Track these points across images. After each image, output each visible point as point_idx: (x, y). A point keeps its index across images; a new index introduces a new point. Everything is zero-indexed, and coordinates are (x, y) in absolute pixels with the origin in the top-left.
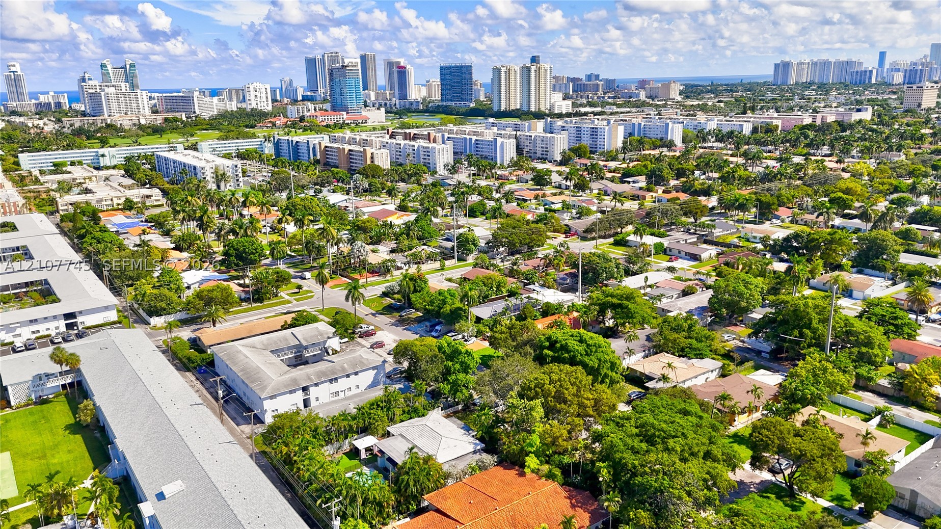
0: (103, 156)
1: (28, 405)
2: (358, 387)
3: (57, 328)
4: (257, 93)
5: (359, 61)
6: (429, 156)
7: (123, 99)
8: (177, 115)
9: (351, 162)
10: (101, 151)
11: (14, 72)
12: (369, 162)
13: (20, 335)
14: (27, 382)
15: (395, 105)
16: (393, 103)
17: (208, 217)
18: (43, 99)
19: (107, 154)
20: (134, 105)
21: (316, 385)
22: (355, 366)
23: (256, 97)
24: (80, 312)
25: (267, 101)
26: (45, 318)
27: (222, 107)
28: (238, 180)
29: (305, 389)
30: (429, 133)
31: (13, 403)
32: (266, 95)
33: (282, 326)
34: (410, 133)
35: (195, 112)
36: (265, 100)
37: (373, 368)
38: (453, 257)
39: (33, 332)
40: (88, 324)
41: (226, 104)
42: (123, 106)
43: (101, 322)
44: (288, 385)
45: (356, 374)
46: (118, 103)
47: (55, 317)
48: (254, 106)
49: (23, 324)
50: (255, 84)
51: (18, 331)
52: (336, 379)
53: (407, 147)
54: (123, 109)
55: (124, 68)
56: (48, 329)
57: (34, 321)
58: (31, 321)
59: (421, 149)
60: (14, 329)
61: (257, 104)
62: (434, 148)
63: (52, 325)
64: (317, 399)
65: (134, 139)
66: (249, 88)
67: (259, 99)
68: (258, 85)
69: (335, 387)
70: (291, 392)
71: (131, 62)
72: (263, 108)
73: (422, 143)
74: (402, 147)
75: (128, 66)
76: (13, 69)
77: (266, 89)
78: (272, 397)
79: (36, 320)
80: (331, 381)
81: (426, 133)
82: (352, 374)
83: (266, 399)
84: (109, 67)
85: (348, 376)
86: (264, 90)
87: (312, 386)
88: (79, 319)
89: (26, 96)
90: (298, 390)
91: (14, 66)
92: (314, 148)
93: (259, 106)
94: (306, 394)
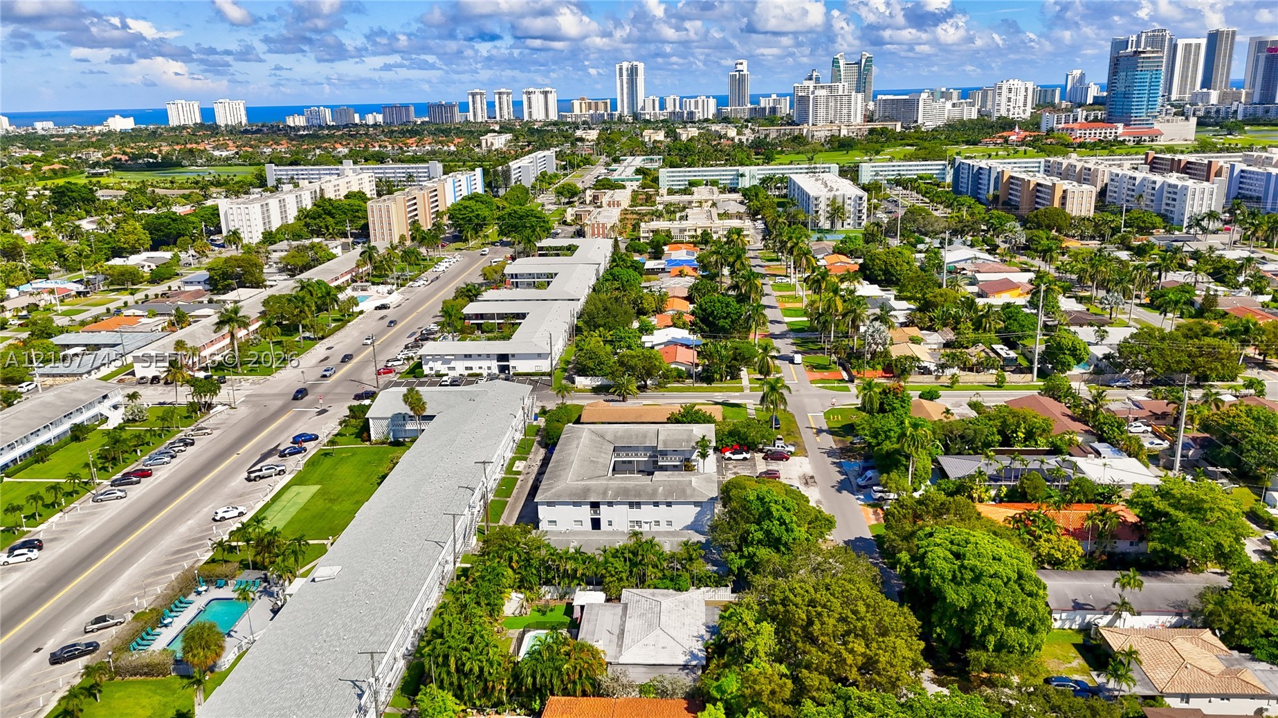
0: (742, 175)
1: (383, 443)
2: (670, 523)
3: (489, 368)
4: (1012, 95)
5: (1203, 42)
6: (1174, 200)
7: (833, 104)
8: (889, 125)
9: (1037, 203)
10: (742, 169)
11: (739, 71)
12: (1057, 204)
13: (454, 368)
14: (387, 418)
15: (1236, 112)
16: (1234, 108)
17: (742, 263)
18: (763, 103)
19: (747, 174)
20: (845, 111)
21: (610, 504)
22: (670, 493)
23: (1009, 99)
24: (513, 355)
25: (1025, 105)
26: (479, 355)
27: (956, 114)
28: (860, 217)
29: (595, 505)
30: (1210, 162)
31: (373, 438)
32: (1026, 97)
33: (668, 419)
34: (1180, 160)
35: (916, 121)
36: (1021, 105)
37: (696, 504)
38: (1030, 370)
39: (467, 368)
40: (520, 370)
41: (963, 109)
42: (832, 112)
43: (532, 370)
44: (575, 495)
45: (669, 504)
46: (827, 107)
47: (488, 356)
48: (1004, 113)
49: (457, 357)
50: (1011, 82)
51: (453, 364)
52: (638, 505)
53: (1146, 183)
54: (831, 117)
55: (859, 63)
56: (480, 368)
57: (468, 357)
58: (466, 356)
59: (1166, 188)
60: (449, 362)
61: (1008, 110)
62: (1186, 188)
63: (485, 363)
64: (610, 523)
65: (810, 155)
66: (1000, 88)
67: (1012, 104)
68: (1016, 83)
69: (636, 514)
70: (575, 504)
71: (868, 55)
72: (1016, 116)
73: (1173, 178)
74: (1137, 182)
75: (863, 61)
76: (739, 67)
77: (1026, 89)
78: (550, 504)
79: (470, 356)
80: (631, 505)
81: (1206, 162)
82: (662, 503)
83: (542, 504)
84: (842, 63)
85: (656, 504)
86: (1023, 90)
87: (604, 503)
88: (512, 363)
89: (747, 99)
90: (585, 504)
91: (741, 64)
92: (997, 178)
93: (1011, 113)
94: (595, 513)
